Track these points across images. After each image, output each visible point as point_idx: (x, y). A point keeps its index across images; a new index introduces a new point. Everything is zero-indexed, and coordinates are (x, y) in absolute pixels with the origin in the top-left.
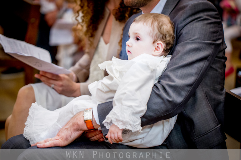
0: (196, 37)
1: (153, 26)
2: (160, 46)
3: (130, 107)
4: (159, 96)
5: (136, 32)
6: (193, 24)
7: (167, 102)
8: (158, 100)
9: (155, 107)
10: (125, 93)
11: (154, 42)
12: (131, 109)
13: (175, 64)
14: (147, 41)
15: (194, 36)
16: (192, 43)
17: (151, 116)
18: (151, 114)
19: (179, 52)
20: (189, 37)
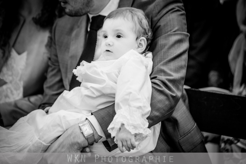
0: (176, 28)
1: (134, 20)
2: (143, 42)
3: (140, 108)
4: (162, 92)
5: (117, 28)
6: (169, 16)
7: (171, 98)
8: (161, 97)
9: (160, 105)
10: (131, 93)
11: (137, 39)
12: (141, 111)
13: (164, 59)
14: (130, 37)
15: (174, 28)
16: (175, 35)
17: (157, 117)
18: (157, 114)
19: (165, 45)
20: (169, 29)
